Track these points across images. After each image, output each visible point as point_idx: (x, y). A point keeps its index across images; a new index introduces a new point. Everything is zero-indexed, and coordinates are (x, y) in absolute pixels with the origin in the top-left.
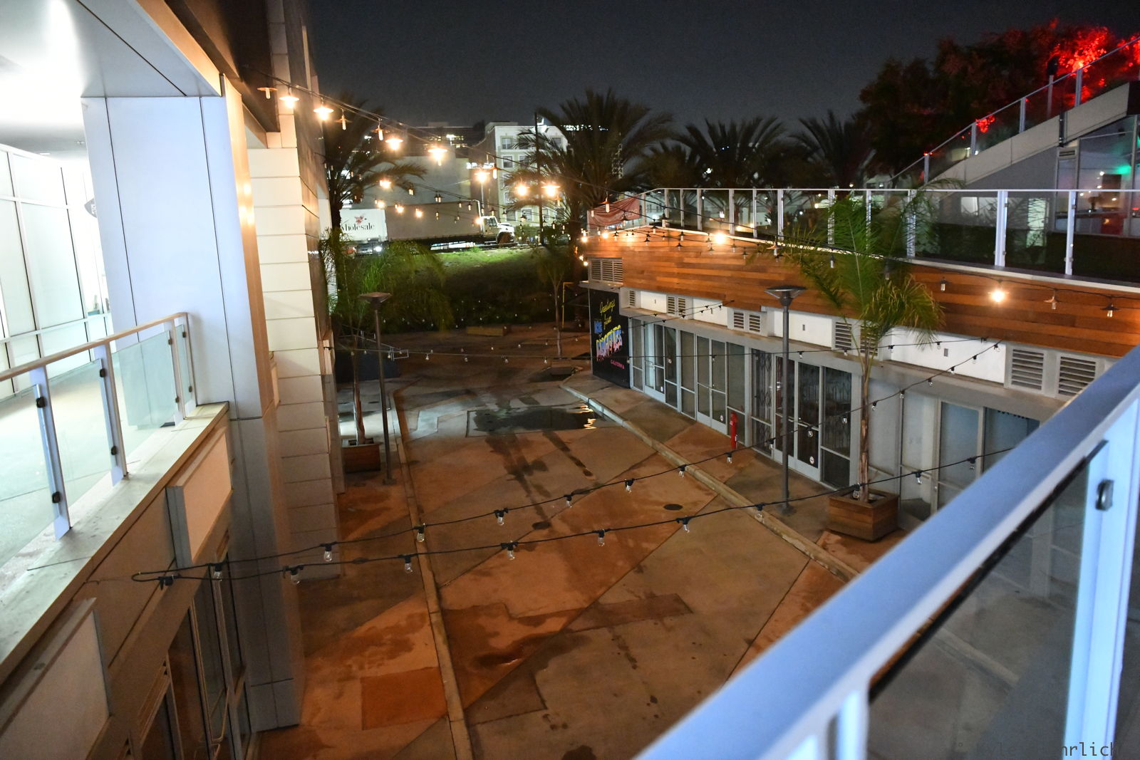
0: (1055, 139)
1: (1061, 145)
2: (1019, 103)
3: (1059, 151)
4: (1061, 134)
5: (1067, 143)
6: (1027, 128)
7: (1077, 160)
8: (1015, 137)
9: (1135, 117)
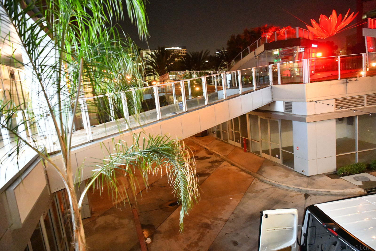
1: (255, 57)
2: (248, 48)
3: (255, 58)
4: (255, 55)
5: (256, 56)
6: (250, 53)
7: (258, 60)
8: (247, 55)
9: (266, 51)
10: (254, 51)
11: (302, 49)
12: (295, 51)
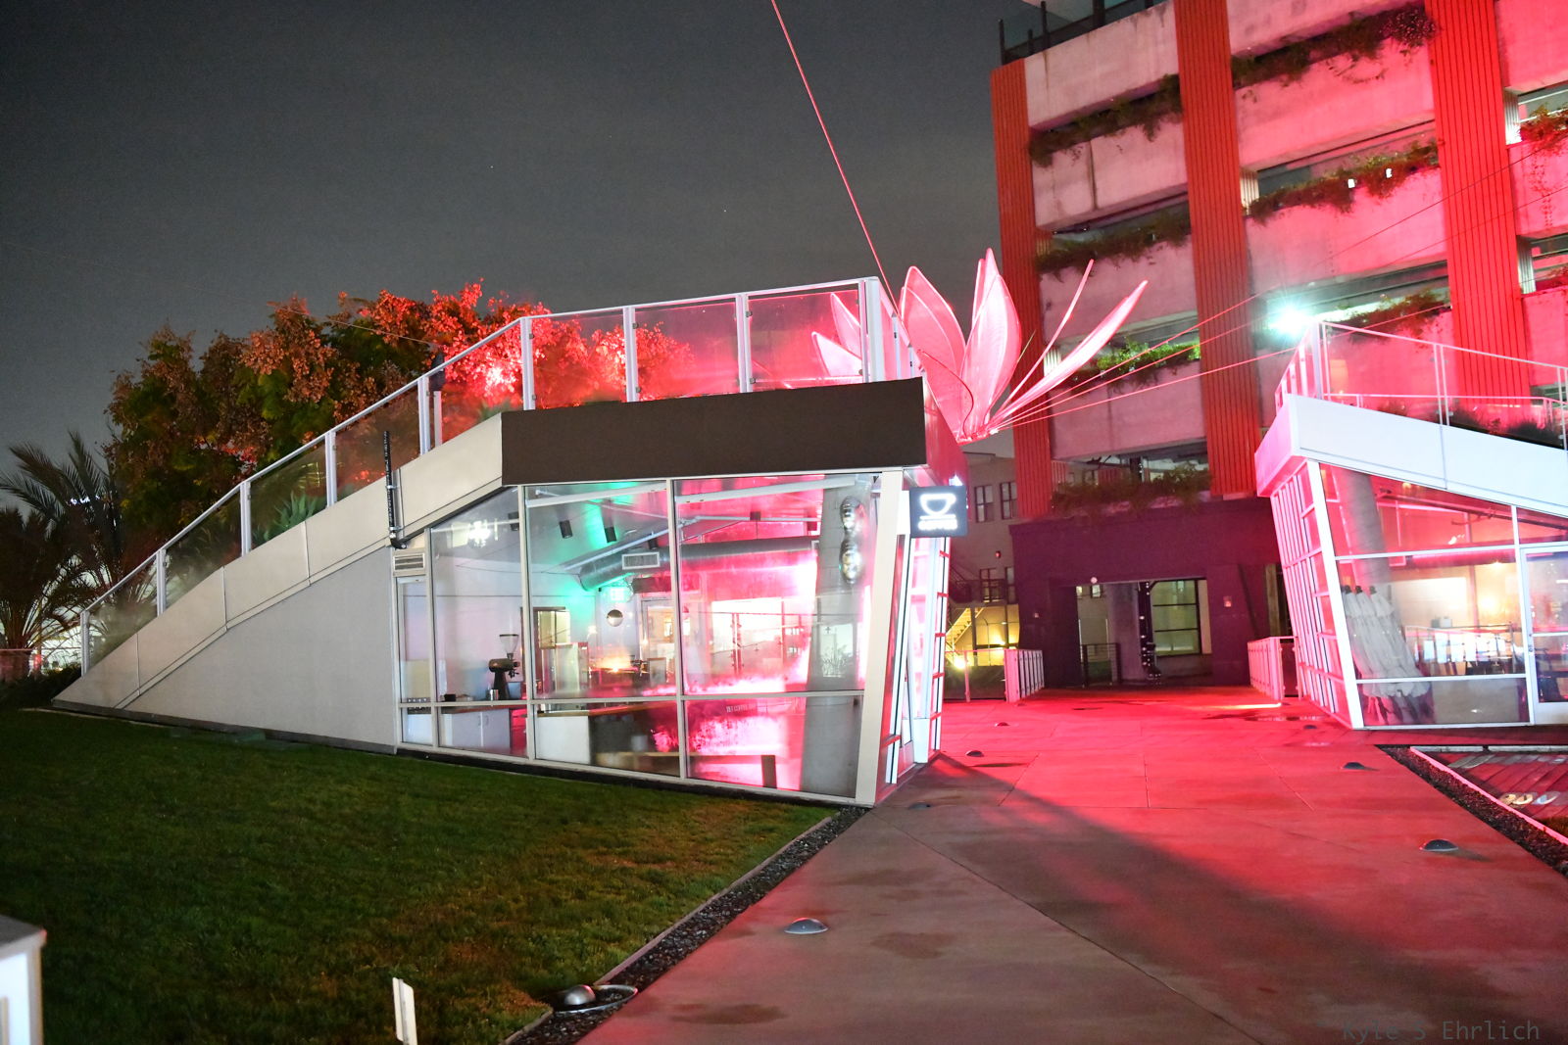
0: (382, 531)
1: (396, 544)
2: (321, 443)
3: (394, 555)
4: (393, 522)
5: (408, 540)
7: (427, 578)
8: (312, 520)
9: (520, 488)
10: (384, 480)
11: (936, 506)
12: (849, 522)
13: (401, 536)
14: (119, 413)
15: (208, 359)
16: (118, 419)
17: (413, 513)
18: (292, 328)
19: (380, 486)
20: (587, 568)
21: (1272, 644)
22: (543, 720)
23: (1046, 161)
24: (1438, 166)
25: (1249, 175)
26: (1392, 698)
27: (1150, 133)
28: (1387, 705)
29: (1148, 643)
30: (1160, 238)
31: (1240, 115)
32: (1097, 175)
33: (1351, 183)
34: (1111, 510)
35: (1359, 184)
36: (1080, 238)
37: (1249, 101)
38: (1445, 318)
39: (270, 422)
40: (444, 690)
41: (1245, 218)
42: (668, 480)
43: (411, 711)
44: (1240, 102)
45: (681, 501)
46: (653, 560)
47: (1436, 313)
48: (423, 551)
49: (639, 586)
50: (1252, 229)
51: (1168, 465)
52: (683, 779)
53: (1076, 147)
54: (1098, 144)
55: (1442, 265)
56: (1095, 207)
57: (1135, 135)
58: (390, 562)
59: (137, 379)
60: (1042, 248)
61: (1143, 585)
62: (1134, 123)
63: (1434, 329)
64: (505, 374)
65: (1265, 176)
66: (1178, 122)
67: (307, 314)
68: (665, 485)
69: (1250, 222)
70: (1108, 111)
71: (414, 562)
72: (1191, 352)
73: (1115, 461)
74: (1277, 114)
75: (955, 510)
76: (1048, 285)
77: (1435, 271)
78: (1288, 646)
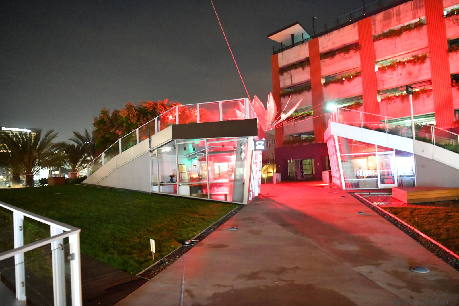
0: (148, 149)
1: (151, 151)
2: (136, 131)
3: (150, 154)
4: (150, 147)
5: (153, 151)
6: (140, 141)
7: (157, 158)
8: (134, 146)
9: (176, 140)
10: (148, 139)
11: (260, 144)
12: (242, 147)
13: (152, 150)
14: (95, 125)
15: (113, 114)
16: (94, 126)
17: (155, 145)
18: (130, 108)
19: (148, 140)
20: (189, 156)
21: (327, 172)
22: (180, 187)
23: (282, 75)
24: (361, 76)
25: (323, 77)
26: (351, 183)
27: (303, 69)
28: (350, 184)
29: (302, 172)
30: (305, 90)
31: (321, 65)
32: (293, 77)
33: (344, 79)
34: (295, 145)
35: (345, 79)
36: (289, 90)
37: (323, 63)
38: (362, 107)
39: (125, 127)
40: (160, 181)
41: (322, 86)
42: (206, 139)
43: (154, 185)
44: (321, 63)
45: (208, 143)
46: (202, 155)
47: (361, 105)
48: (156, 153)
49: (200, 160)
50: (324, 89)
51: (307, 136)
52: (208, 199)
53: (288, 72)
54: (292, 71)
55: (362, 96)
56: (292, 84)
57: (300, 69)
58: (149, 155)
59: (98, 118)
60: (281, 92)
61: (301, 160)
62: (300, 67)
63: (360, 109)
64: (173, 117)
65: (326, 78)
66: (309, 67)
67: (133, 105)
68: (205, 140)
69: (323, 87)
70: (294, 64)
71: (154, 155)
72: (311, 113)
73: (296, 135)
74: (329, 65)
75: (263, 145)
76: (282, 100)
77: (360, 97)
78: (330, 173)
